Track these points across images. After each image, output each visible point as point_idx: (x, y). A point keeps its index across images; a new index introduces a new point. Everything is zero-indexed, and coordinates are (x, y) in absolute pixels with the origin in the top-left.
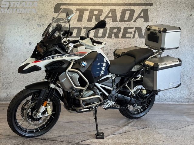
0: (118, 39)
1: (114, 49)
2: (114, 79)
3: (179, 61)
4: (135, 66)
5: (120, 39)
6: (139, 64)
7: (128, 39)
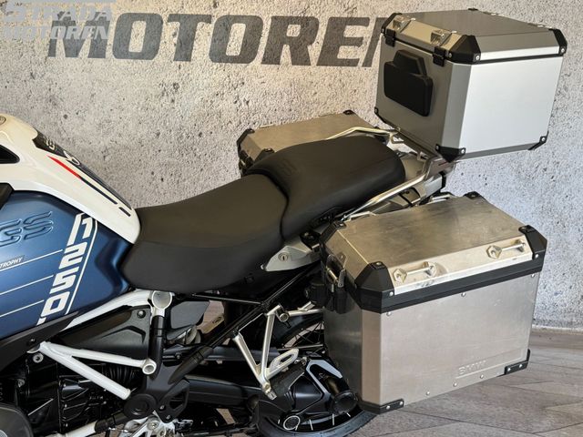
0: (307, 67)
1: (288, 107)
2: (161, 313)
3: (527, 247)
4: (285, 250)
5: (313, 68)
6: (311, 232)
7: (345, 69)
